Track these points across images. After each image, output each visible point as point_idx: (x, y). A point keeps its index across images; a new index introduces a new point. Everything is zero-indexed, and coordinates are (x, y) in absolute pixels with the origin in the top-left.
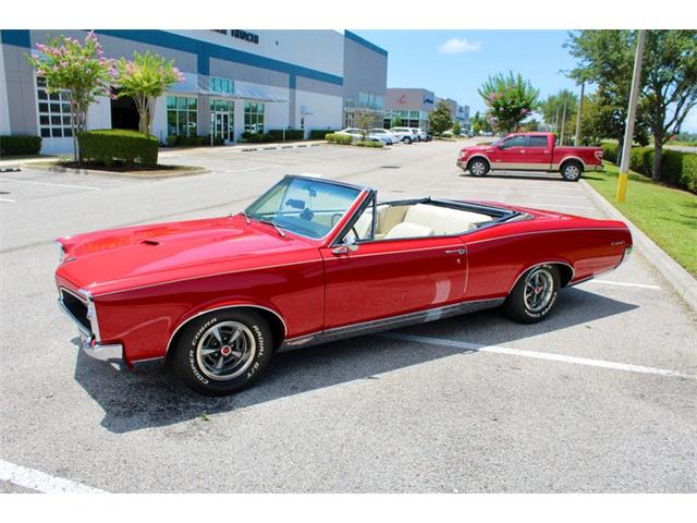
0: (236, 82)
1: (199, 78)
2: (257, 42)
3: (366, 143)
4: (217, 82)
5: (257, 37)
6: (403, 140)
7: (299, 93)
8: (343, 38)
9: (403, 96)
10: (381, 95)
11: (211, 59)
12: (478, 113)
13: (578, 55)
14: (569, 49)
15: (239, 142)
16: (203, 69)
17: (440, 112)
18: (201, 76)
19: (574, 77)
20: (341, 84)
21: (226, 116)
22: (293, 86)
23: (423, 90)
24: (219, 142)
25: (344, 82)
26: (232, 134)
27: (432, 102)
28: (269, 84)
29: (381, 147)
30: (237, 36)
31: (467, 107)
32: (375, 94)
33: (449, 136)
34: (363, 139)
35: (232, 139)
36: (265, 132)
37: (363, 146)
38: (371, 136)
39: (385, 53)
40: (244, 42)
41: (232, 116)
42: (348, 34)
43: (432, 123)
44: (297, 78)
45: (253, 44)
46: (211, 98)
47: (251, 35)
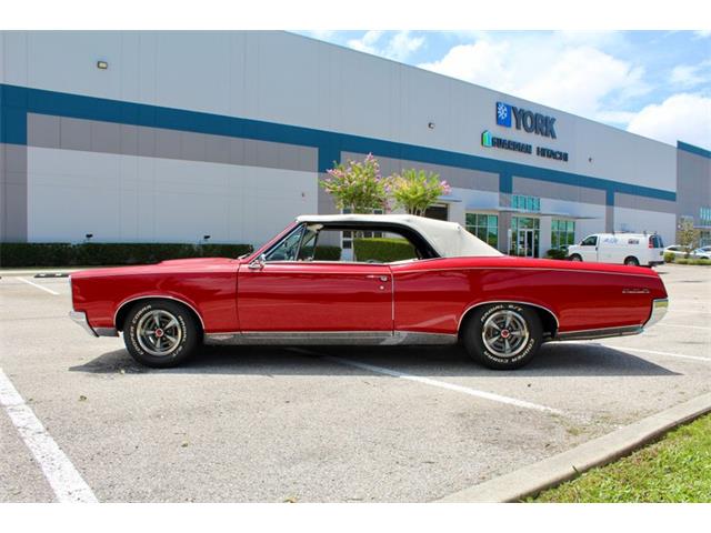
0: (542, 199)
1: (501, 197)
2: (566, 159)
3: (690, 260)
4: (520, 200)
5: (566, 155)
7: (617, 210)
8: (675, 152)
16: (505, 187)
18: (504, 195)
20: (674, 200)
21: (530, 234)
22: (610, 202)
25: (678, 197)
26: (536, 250)
28: (580, 201)
29: (709, 264)
30: (543, 155)
34: (687, 257)
37: (685, 263)
38: (700, 254)
40: (552, 160)
41: (537, 233)
42: (681, 145)
44: (616, 194)
45: (562, 162)
46: (513, 215)
47: (560, 154)
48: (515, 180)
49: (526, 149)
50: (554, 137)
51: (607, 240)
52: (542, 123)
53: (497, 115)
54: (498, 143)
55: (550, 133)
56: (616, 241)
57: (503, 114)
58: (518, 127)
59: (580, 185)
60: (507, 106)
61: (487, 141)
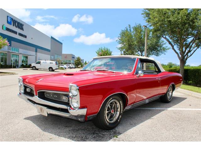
0: (19, 49)
1: (8, 47)
2: (26, 37)
3: (60, 68)
4: (14, 49)
5: (26, 36)
6: (69, 68)
7: (38, 54)
8: (50, 39)
9: (66, 56)
10: (60, 55)
11: (12, 41)
12: (86, 61)
13: (120, 43)
14: (118, 42)
15: (20, 68)
17: (77, 60)
19: (119, 49)
20: (50, 52)
22: (36, 51)
23: (72, 54)
24: (14, 67)
25: (51, 51)
26: (18, 65)
27: (74, 58)
28: (29, 50)
29: (64, 69)
30: (20, 35)
31: (83, 60)
32: (59, 55)
33: (80, 67)
35: (18, 67)
36: (28, 65)
38: (61, 66)
39: (62, 44)
40: (22, 37)
42: (52, 38)
43: (75, 63)
44: (38, 49)
45: (25, 38)
46: (12, 53)
47: (25, 35)
48: (12, 42)
49: (15, 33)
50: (23, 30)
51: (43, 62)
52: (20, 25)
53: (8, 20)
54: (8, 29)
55: (22, 29)
56: (46, 63)
57: (9, 20)
58: (13, 25)
59: (28, 45)
60: (11, 18)
61: (4, 28)
